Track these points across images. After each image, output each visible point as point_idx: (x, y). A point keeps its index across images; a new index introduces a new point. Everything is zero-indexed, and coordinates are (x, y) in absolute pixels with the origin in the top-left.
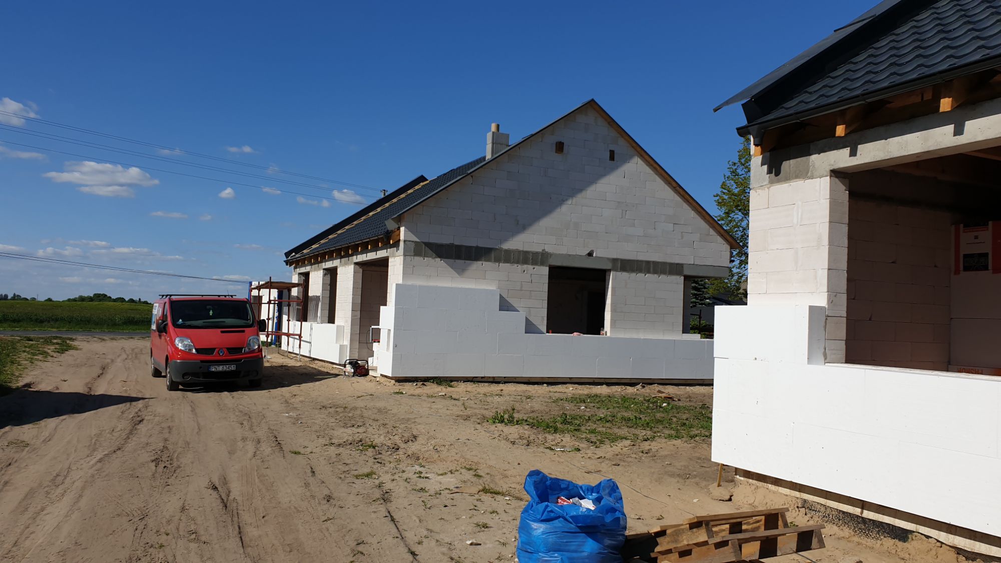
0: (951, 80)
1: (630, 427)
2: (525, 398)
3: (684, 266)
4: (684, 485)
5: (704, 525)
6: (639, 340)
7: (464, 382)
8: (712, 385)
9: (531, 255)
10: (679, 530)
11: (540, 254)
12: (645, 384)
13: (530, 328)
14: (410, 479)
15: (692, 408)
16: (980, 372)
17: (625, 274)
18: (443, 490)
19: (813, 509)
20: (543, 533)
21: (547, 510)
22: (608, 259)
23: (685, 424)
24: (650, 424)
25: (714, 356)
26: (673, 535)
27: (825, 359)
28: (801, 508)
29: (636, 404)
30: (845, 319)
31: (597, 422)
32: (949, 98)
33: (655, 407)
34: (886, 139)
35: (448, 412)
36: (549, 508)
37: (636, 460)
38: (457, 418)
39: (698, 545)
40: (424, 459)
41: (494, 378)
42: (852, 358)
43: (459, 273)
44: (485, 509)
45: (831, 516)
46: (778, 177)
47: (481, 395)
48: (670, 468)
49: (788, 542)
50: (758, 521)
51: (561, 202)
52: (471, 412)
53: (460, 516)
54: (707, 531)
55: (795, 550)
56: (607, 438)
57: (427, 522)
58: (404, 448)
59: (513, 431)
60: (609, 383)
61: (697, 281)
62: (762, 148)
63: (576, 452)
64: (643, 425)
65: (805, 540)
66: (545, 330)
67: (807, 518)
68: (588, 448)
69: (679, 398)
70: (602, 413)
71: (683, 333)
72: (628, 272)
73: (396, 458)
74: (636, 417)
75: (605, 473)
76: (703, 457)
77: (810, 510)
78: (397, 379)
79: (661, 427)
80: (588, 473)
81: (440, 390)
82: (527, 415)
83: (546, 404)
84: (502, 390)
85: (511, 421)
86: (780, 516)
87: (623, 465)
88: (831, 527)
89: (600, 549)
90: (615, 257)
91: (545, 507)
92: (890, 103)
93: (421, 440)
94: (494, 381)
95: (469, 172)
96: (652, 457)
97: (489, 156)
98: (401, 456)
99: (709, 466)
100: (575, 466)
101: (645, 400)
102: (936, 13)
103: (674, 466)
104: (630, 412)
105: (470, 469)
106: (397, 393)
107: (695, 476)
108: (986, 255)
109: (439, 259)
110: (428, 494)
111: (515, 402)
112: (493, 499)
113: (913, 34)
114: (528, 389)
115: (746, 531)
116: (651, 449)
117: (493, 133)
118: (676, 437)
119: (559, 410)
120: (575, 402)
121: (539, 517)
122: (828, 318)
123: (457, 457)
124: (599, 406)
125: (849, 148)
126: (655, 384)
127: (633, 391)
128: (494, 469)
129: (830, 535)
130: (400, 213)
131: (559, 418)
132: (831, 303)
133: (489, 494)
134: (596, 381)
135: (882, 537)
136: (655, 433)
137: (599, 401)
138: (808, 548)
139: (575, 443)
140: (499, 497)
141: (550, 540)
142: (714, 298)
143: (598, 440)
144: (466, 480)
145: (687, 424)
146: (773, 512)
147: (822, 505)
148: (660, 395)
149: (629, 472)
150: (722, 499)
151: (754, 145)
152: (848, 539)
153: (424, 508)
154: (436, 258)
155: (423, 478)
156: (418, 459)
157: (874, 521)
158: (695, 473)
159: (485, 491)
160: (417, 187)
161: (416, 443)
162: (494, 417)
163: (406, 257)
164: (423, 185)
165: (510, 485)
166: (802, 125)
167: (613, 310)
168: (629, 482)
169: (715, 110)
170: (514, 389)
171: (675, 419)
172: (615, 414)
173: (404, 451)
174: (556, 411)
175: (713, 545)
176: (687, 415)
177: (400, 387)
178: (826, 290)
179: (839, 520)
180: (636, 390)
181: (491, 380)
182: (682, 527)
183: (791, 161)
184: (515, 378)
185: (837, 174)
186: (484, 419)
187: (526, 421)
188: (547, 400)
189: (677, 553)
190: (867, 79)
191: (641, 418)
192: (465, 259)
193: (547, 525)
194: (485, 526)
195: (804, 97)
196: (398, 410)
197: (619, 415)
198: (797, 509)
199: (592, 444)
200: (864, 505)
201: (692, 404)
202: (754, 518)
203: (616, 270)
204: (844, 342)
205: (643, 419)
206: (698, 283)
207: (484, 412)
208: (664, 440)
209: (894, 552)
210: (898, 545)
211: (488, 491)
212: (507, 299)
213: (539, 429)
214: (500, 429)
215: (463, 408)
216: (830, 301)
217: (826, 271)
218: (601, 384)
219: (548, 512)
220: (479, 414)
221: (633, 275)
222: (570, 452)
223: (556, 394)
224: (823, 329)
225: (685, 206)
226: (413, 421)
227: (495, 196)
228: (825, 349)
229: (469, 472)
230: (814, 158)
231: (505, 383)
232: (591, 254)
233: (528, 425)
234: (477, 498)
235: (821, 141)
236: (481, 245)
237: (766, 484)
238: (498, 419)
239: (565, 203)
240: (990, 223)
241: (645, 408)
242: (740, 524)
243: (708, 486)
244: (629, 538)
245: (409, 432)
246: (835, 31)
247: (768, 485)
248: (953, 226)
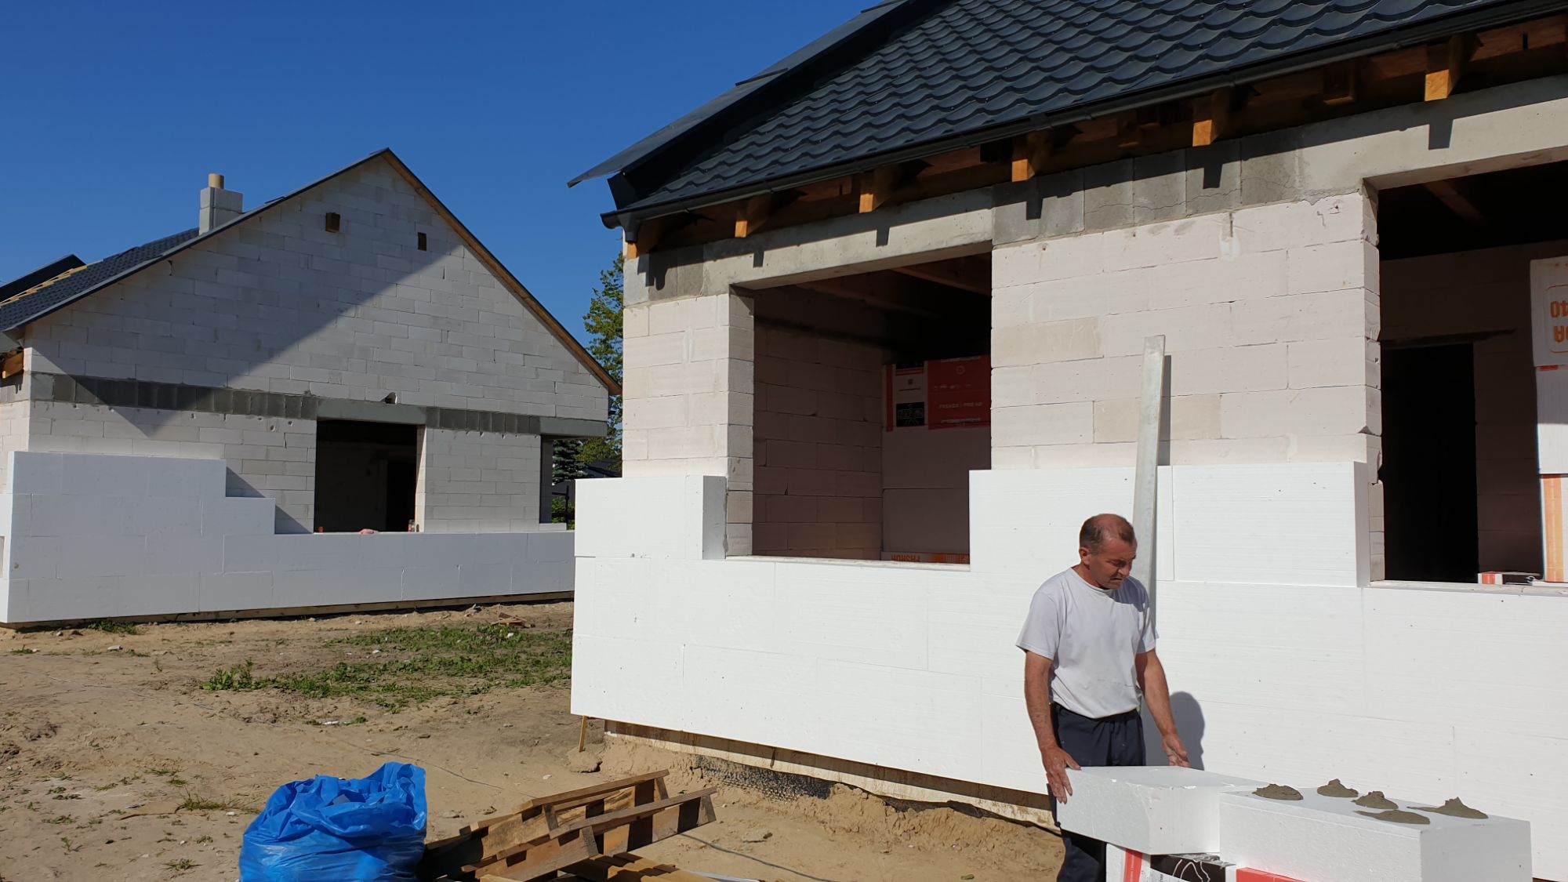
0: (872, 171)
1: (453, 675)
2: (274, 643)
3: (541, 420)
4: (529, 756)
5: (543, 812)
6: (473, 535)
7: (159, 623)
8: (572, 600)
9: (285, 400)
10: (507, 824)
11: (301, 399)
12: (481, 605)
13: (284, 524)
14: (38, 803)
15: (551, 636)
16: (917, 558)
17: (448, 433)
18: (107, 815)
19: (711, 767)
20: (283, 860)
21: (289, 821)
22: (420, 408)
23: (538, 662)
24: (484, 667)
25: (575, 555)
26: (498, 833)
27: (726, 550)
28: (695, 768)
29: (465, 637)
30: (751, 493)
31: (398, 673)
32: (871, 194)
33: (494, 640)
34: (798, 245)
35: (125, 679)
36: (293, 817)
37: (458, 727)
38: (142, 687)
39: (536, 842)
40: (71, 765)
41: (217, 613)
42: (761, 548)
43: (147, 434)
44: (188, 836)
45: (735, 775)
46: (663, 290)
47: (193, 645)
48: (510, 733)
49: (666, 821)
50: (626, 796)
51: (339, 312)
52: (170, 674)
53: (138, 855)
54: (548, 820)
55: (676, 830)
56: (413, 696)
57: (71, 873)
58: (30, 750)
59: (247, 701)
60: (422, 608)
61: (565, 443)
62: (637, 247)
63: (359, 724)
64: (472, 670)
65: (690, 813)
66: (311, 527)
67: (703, 782)
68: (381, 715)
69: (533, 623)
70: (406, 658)
71: (540, 522)
72: (453, 429)
73: (11, 770)
74: (462, 658)
75: (406, 751)
76: (563, 709)
77: (708, 770)
78: (21, 626)
79: (501, 670)
80: (378, 755)
81: (111, 641)
82: (276, 672)
83: (312, 650)
84: (232, 633)
85: (246, 684)
86: (655, 783)
87: (435, 736)
88: (735, 790)
89: (381, 872)
90: (431, 404)
91: (287, 816)
92: (804, 194)
93: (65, 732)
94: (218, 618)
95: (164, 254)
96: (483, 718)
97: (204, 229)
98: (21, 765)
99: (569, 722)
100: (354, 746)
101: (479, 630)
102: (859, 76)
103: (516, 728)
104: (454, 652)
105: (161, 773)
106: (19, 652)
107: (548, 740)
108: (921, 405)
109: (107, 407)
110: (75, 825)
111: (256, 653)
112: (205, 818)
113: (832, 101)
114: (280, 629)
115: (609, 811)
116: (483, 706)
117: (213, 189)
118: (522, 683)
119: (334, 659)
120: (363, 643)
121: (275, 834)
122: (729, 493)
123: (138, 755)
124: (404, 647)
125: (753, 255)
126: (498, 603)
127: (460, 618)
128: (210, 767)
129: (734, 803)
130: (23, 322)
131: (332, 672)
132: (734, 471)
133: (198, 810)
134: (401, 606)
135: (798, 796)
136: (492, 680)
137: (404, 639)
138: (693, 825)
139: (360, 709)
140: (217, 814)
141: (296, 869)
142: (591, 468)
143: (397, 701)
144: (152, 792)
145: (542, 661)
146: (646, 779)
147: (723, 760)
148: (504, 620)
149: (445, 746)
150: (587, 770)
151: (627, 241)
152: (754, 805)
153: (65, 850)
154: (100, 404)
155: (66, 798)
156: (58, 765)
157: (788, 774)
158: (548, 735)
159: (190, 806)
160: (61, 277)
161: (55, 739)
162: (213, 680)
163: (38, 402)
164: (75, 273)
165: (238, 791)
166: (693, 217)
167: (429, 491)
168: (444, 762)
169: (571, 185)
170: (255, 629)
171: (523, 657)
172: (430, 656)
173: (30, 755)
174: (329, 661)
175: (557, 840)
176: (543, 648)
177: (27, 641)
178: (726, 454)
179: (745, 779)
180: (466, 615)
181: (213, 617)
182: (512, 819)
183: (678, 268)
184: (257, 611)
185: (738, 290)
186: (195, 684)
187: (274, 681)
188: (314, 644)
189: (505, 861)
190: (774, 158)
191: (470, 660)
192: (159, 406)
193: (290, 846)
194: (186, 865)
195: (694, 176)
196: (20, 682)
197: (435, 659)
198: (690, 771)
199: (387, 709)
200: (775, 753)
201: (552, 630)
202: (622, 791)
203: (434, 426)
204: (750, 526)
205: (473, 661)
206: (568, 447)
207: (195, 673)
208: (504, 690)
209: (812, 814)
210: (817, 803)
211: (195, 805)
212: (240, 476)
213: (296, 694)
214: (225, 700)
215: (154, 670)
216: (732, 469)
217: (726, 427)
218: (409, 611)
219: (292, 823)
220: (185, 676)
221: (462, 433)
222: (348, 724)
223: (330, 634)
224: (723, 508)
225: (541, 328)
226: (52, 699)
227: (215, 298)
228: (726, 536)
229: (160, 777)
230: (708, 265)
231: (239, 620)
232: (390, 399)
233: (276, 687)
234: (174, 820)
235: (717, 243)
236: (188, 382)
237: (647, 739)
238: (221, 683)
239: (344, 314)
240: (926, 363)
241: (479, 642)
242: (601, 803)
243: (566, 753)
244: (430, 848)
245: (40, 720)
246: (737, 84)
247: (651, 740)
248: (885, 366)
